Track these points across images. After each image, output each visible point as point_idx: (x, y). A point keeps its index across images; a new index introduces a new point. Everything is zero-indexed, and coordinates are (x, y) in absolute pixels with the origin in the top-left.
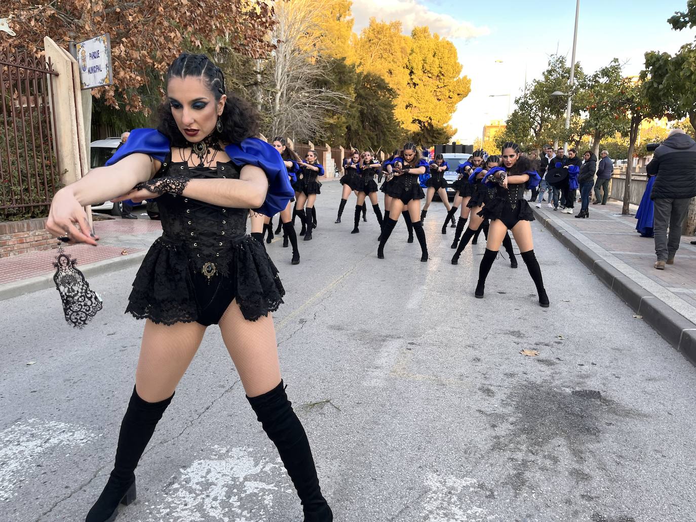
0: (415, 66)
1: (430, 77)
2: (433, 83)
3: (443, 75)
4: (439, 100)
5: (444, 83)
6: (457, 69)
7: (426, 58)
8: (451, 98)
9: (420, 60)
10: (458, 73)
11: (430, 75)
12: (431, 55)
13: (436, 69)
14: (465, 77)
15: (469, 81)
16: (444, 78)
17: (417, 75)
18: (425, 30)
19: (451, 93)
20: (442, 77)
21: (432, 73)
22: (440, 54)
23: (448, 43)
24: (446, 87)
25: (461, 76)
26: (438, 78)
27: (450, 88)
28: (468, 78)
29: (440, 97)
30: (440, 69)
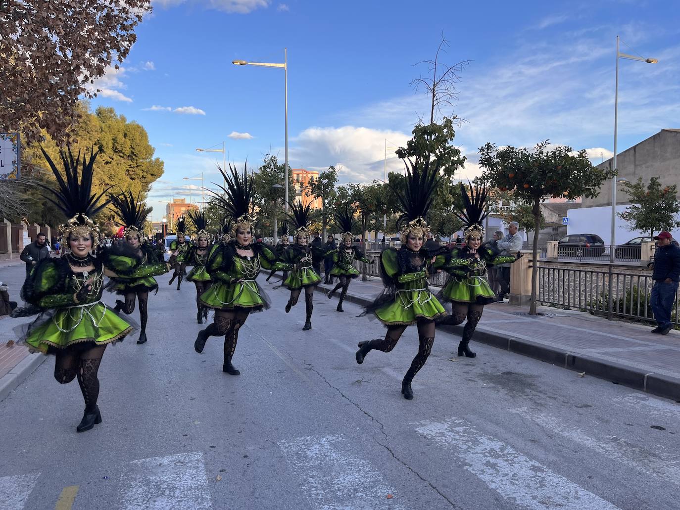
0: (104, 143)
1: (121, 157)
2: (125, 163)
3: (135, 155)
4: (132, 179)
5: (136, 163)
6: (149, 151)
7: (116, 137)
8: (145, 178)
9: (109, 139)
10: (151, 155)
11: (122, 155)
12: (121, 136)
13: (128, 149)
14: (158, 160)
15: (162, 163)
16: (137, 158)
17: (107, 153)
18: (111, 111)
19: (145, 174)
20: (134, 157)
21: (123, 153)
22: (131, 136)
23: (138, 126)
24: (139, 167)
25: (153, 158)
26: (129, 158)
27: (144, 168)
28: (161, 160)
29: (133, 176)
30: (132, 149)
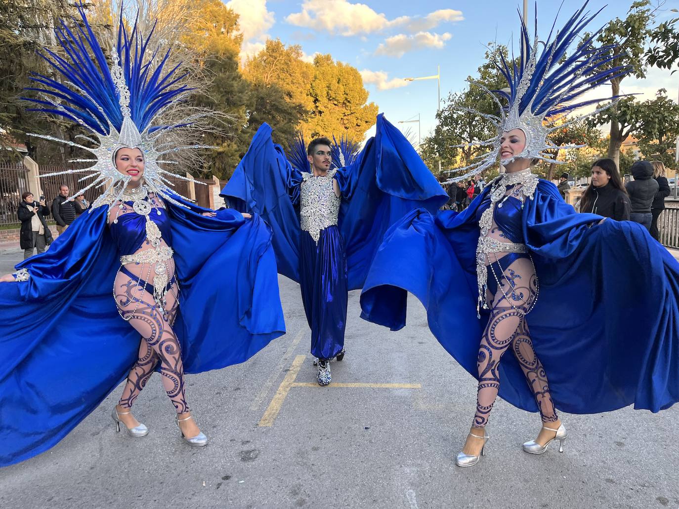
0: (319, 92)
1: (335, 105)
2: (339, 111)
3: (349, 102)
4: (346, 128)
5: (350, 110)
6: (363, 95)
7: (330, 84)
8: (359, 126)
9: (324, 87)
10: (365, 99)
11: (336, 103)
12: (335, 82)
13: (342, 96)
14: (372, 104)
15: (377, 108)
16: (351, 105)
17: (322, 102)
18: (328, 58)
19: (359, 121)
20: (348, 104)
21: (337, 101)
22: (344, 80)
23: (352, 69)
24: (353, 115)
25: (368, 103)
26: (344, 105)
27: (358, 115)
28: (375, 104)
29: (347, 125)
30: (345, 95)
